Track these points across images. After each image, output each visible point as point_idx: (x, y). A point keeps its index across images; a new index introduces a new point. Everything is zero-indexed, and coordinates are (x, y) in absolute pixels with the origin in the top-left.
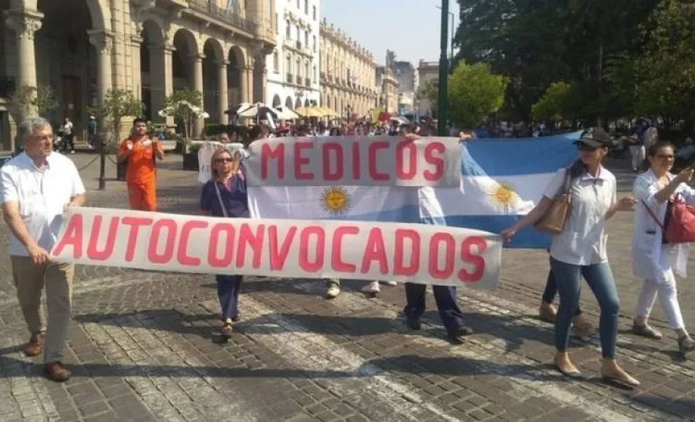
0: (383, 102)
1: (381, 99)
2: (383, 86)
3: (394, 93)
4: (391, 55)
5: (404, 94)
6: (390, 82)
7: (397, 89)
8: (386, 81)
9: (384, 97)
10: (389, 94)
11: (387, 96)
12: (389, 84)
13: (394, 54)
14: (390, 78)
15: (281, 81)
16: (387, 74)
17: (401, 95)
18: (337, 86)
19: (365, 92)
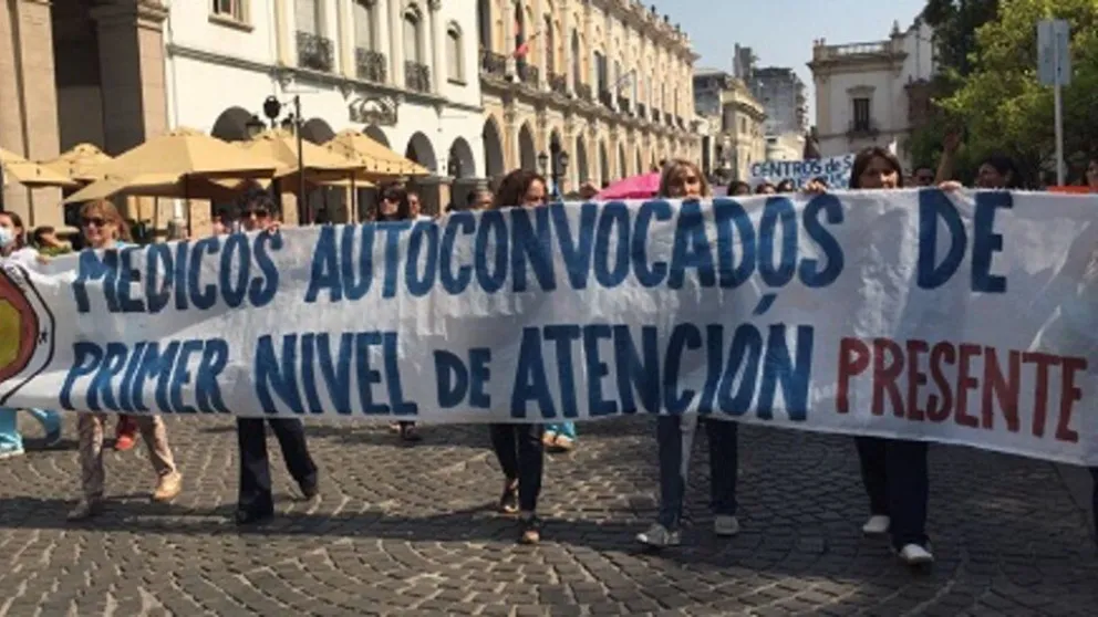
0: (724, 154)
1: (719, 148)
2: (724, 119)
3: (755, 134)
4: (744, 56)
5: (780, 139)
6: (742, 107)
7: (760, 128)
8: (731, 107)
9: (727, 143)
10: (740, 136)
11: (735, 143)
12: (739, 114)
13: (754, 53)
14: (740, 98)
15: (268, 59)
16: (732, 90)
17: (772, 141)
18: (606, 112)
19: (663, 123)
